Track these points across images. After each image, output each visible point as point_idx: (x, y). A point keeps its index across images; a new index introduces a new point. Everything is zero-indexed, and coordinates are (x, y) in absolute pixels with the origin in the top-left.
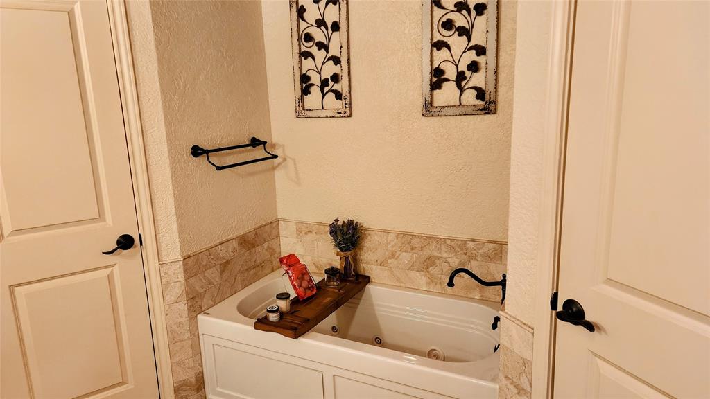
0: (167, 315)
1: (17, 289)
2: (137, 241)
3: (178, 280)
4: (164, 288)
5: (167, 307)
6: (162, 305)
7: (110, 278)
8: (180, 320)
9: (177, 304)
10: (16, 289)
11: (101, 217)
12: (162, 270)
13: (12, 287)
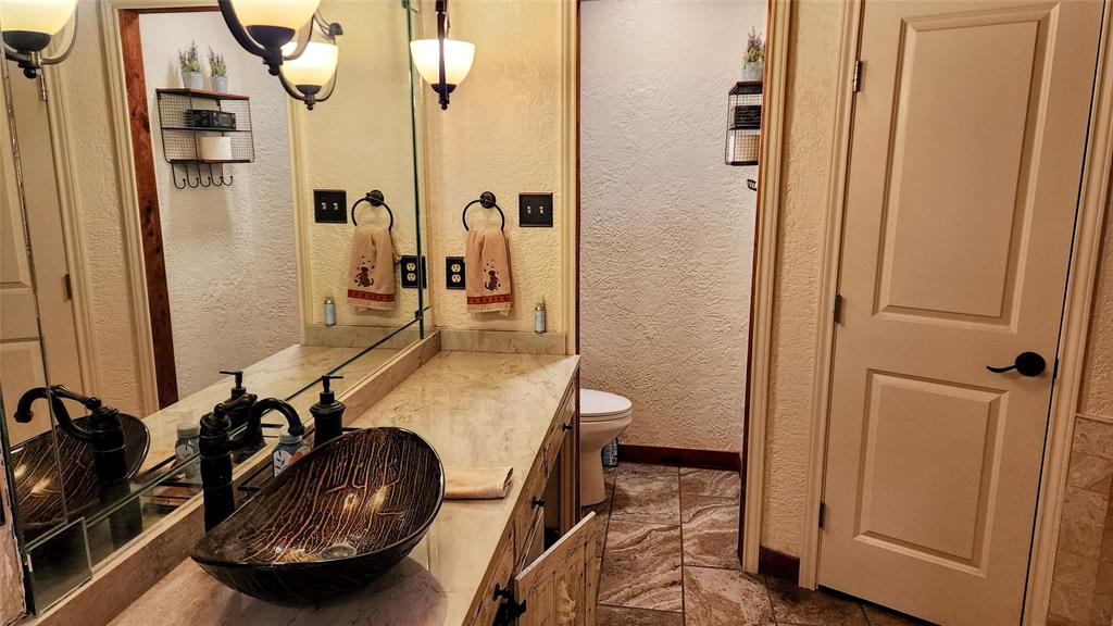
0: (1067, 501)
1: (877, 377)
2: (1050, 368)
3: (1104, 455)
4: (1074, 458)
5: (1071, 490)
6: (1063, 482)
7: (993, 407)
8: (1086, 520)
9: (1090, 494)
10: (875, 375)
11: (1003, 316)
12: (1078, 426)
13: (871, 372)
